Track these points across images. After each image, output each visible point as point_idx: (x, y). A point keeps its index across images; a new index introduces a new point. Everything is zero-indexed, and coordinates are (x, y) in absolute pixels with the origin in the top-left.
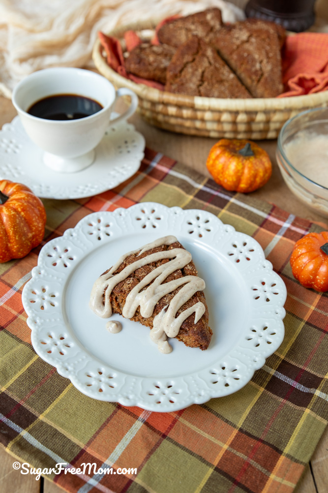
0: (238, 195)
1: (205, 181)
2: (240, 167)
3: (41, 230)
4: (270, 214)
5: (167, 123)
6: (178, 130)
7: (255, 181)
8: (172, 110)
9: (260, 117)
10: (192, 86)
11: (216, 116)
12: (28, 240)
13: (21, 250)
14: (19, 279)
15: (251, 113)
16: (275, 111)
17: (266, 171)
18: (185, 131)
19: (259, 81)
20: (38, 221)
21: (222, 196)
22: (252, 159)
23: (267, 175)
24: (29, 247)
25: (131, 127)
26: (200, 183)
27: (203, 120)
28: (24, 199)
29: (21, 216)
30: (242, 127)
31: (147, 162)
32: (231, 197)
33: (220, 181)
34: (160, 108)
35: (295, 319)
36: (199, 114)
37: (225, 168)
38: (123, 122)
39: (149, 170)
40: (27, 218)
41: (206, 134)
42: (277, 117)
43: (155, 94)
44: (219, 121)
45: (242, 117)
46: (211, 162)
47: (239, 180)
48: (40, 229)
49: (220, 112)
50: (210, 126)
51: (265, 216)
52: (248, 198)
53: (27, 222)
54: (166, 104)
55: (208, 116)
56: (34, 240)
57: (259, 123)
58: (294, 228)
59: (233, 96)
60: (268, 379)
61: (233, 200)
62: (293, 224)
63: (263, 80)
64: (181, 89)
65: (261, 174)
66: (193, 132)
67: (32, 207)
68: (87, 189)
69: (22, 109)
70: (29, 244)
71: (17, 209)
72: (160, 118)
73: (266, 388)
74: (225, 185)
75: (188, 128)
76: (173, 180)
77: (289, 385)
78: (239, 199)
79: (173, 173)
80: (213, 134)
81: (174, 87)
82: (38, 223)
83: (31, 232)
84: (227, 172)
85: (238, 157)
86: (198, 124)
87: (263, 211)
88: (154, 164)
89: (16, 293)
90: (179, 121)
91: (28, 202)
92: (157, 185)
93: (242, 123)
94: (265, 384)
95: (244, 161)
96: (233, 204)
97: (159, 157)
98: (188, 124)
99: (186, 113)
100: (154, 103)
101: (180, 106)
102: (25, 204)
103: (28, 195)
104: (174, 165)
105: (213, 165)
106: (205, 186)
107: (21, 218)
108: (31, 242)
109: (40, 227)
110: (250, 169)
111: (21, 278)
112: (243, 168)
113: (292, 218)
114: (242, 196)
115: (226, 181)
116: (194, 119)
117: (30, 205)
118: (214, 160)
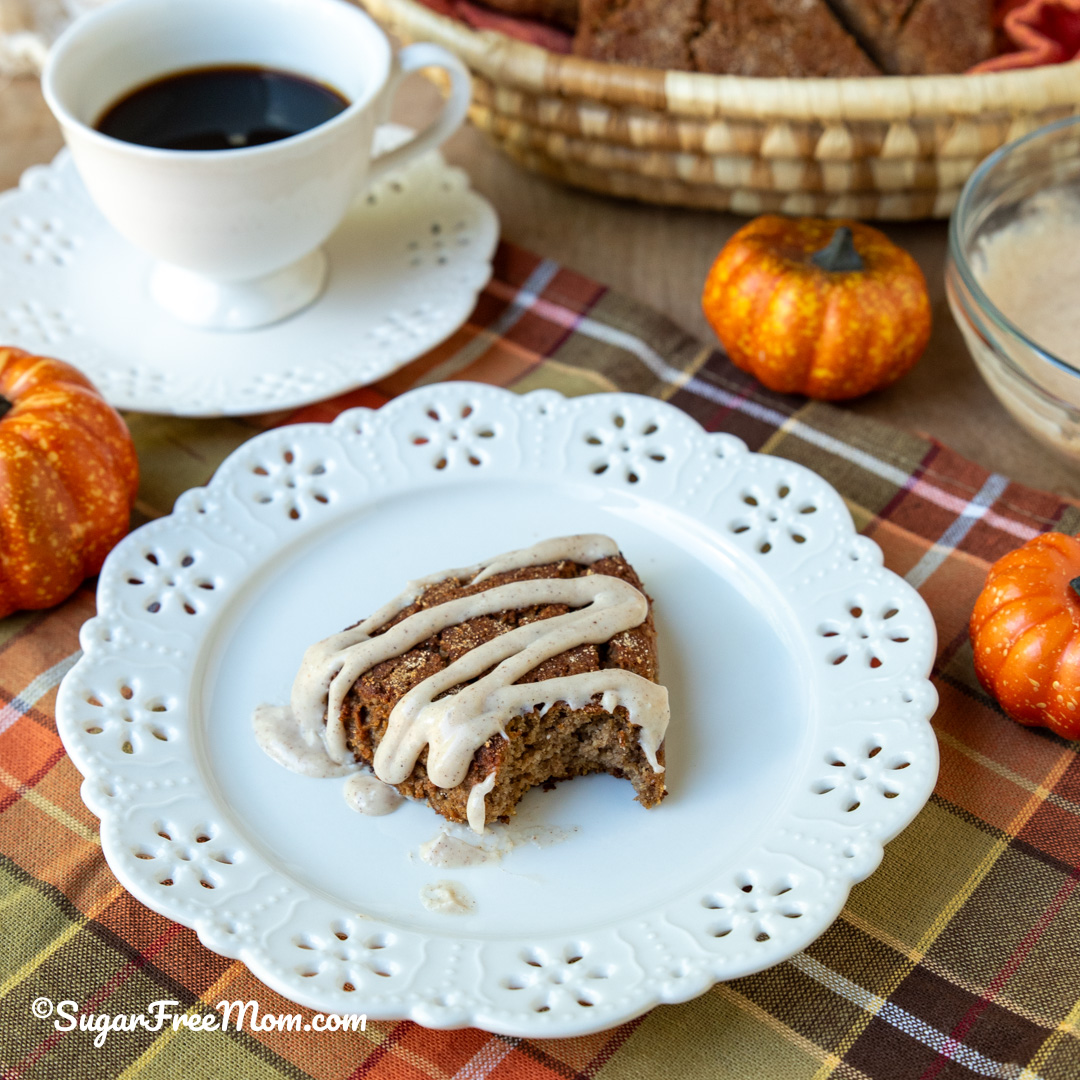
0: (810, 408)
1: (700, 360)
2: (809, 310)
3: (118, 514)
4: (917, 475)
5: (580, 163)
6: (620, 186)
7: (865, 358)
8: (594, 120)
9: (898, 142)
10: (667, 36)
11: (745, 138)
12: (71, 545)
13: (47, 579)
14: (36, 674)
15: (867, 130)
16: (952, 120)
17: (906, 323)
18: (645, 193)
19: (905, 18)
20: (105, 483)
21: (755, 410)
22: (856, 282)
23: (911, 339)
24: (72, 572)
25: (457, 179)
26: (680, 368)
27: (699, 153)
28: (62, 408)
29: (48, 464)
30: (838, 177)
31: (501, 291)
32: (787, 415)
33: (745, 357)
34: (551, 112)
35: (973, 829)
36: (686, 133)
37: (759, 310)
38: (429, 161)
39: (510, 321)
40: (67, 473)
41: (719, 202)
42: (958, 141)
43: (532, 63)
44: (755, 156)
45: (833, 143)
46: (716, 293)
47: (807, 354)
48: (112, 510)
49: (758, 125)
50: (726, 173)
51: (900, 478)
52: (847, 417)
53: (69, 487)
54: (572, 99)
55: (716, 137)
56: (92, 547)
57: (899, 160)
58: (1000, 522)
59: (811, 68)
60: (858, 1028)
61: (790, 425)
62: (999, 508)
63: (918, 17)
64: (628, 49)
65: (888, 334)
66: (672, 195)
67: (89, 438)
68: (288, 383)
69: (79, 116)
70: (74, 559)
71: (37, 441)
72: (557, 145)
73: (847, 1058)
74: (760, 373)
75: (655, 181)
76: (588, 353)
77: (931, 1049)
78: (813, 423)
79: (590, 328)
80: (741, 202)
81: (601, 41)
82: (106, 492)
83: (80, 522)
84: (765, 327)
85: (806, 275)
86: (686, 167)
87: (895, 463)
88: (526, 300)
89: (21, 719)
90: (622, 157)
91: (76, 419)
92: (533, 368)
93: (835, 160)
94: (846, 1045)
95: (827, 287)
96: (792, 438)
97: (543, 276)
98: (652, 165)
99: (641, 129)
100: (531, 96)
101: (618, 106)
102: (65, 426)
103: (76, 399)
104: (593, 299)
105: (722, 304)
106: (699, 376)
107: (49, 471)
108: (79, 552)
109: (111, 504)
110: (845, 315)
111: (43, 670)
112: (821, 312)
113: (997, 485)
114: (826, 411)
115: (761, 356)
116: (671, 148)
117: (81, 429)
118: (725, 286)
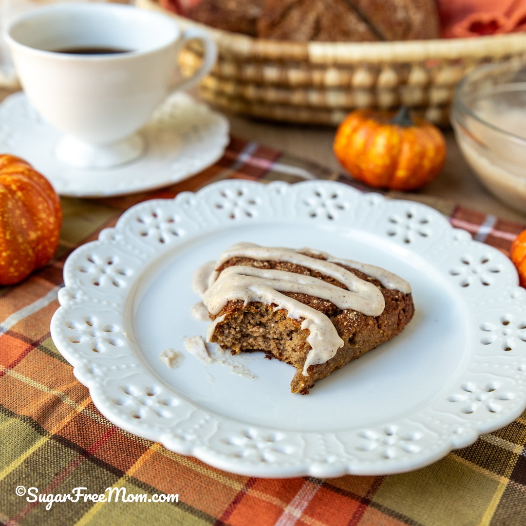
2: (395, 141)
12: (29, 243)
13: (16, 262)
14: (10, 314)
20: (48, 212)
24: (29, 260)
29: (16, 197)
40: (27, 203)
47: (394, 164)
53: (28, 211)
71: (10, 186)
83: (34, 231)
91: (30, 178)
103: (28, 170)
107: (17, 201)
108: (33, 249)
111: (14, 312)
112: (401, 143)
